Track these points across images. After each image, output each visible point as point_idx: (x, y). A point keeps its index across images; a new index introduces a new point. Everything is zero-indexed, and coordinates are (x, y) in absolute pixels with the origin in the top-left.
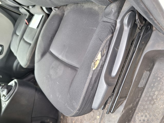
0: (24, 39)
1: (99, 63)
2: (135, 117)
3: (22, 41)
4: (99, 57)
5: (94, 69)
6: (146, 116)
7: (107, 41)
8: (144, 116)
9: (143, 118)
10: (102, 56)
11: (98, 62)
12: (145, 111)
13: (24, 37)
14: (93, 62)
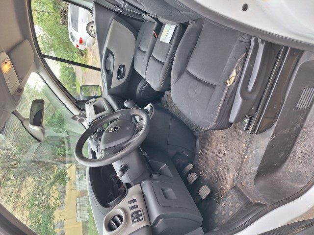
0: (153, 57)
1: (235, 80)
2: (296, 148)
3: (151, 60)
4: (234, 73)
5: (229, 85)
6: (309, 146)
7: (241, 60)
8: (307, 145)
9: (306, 148)
10: (237, 73)
11: (233, 78)
12: (309, 139)
13: (153, 54)
14: (228, 78)
